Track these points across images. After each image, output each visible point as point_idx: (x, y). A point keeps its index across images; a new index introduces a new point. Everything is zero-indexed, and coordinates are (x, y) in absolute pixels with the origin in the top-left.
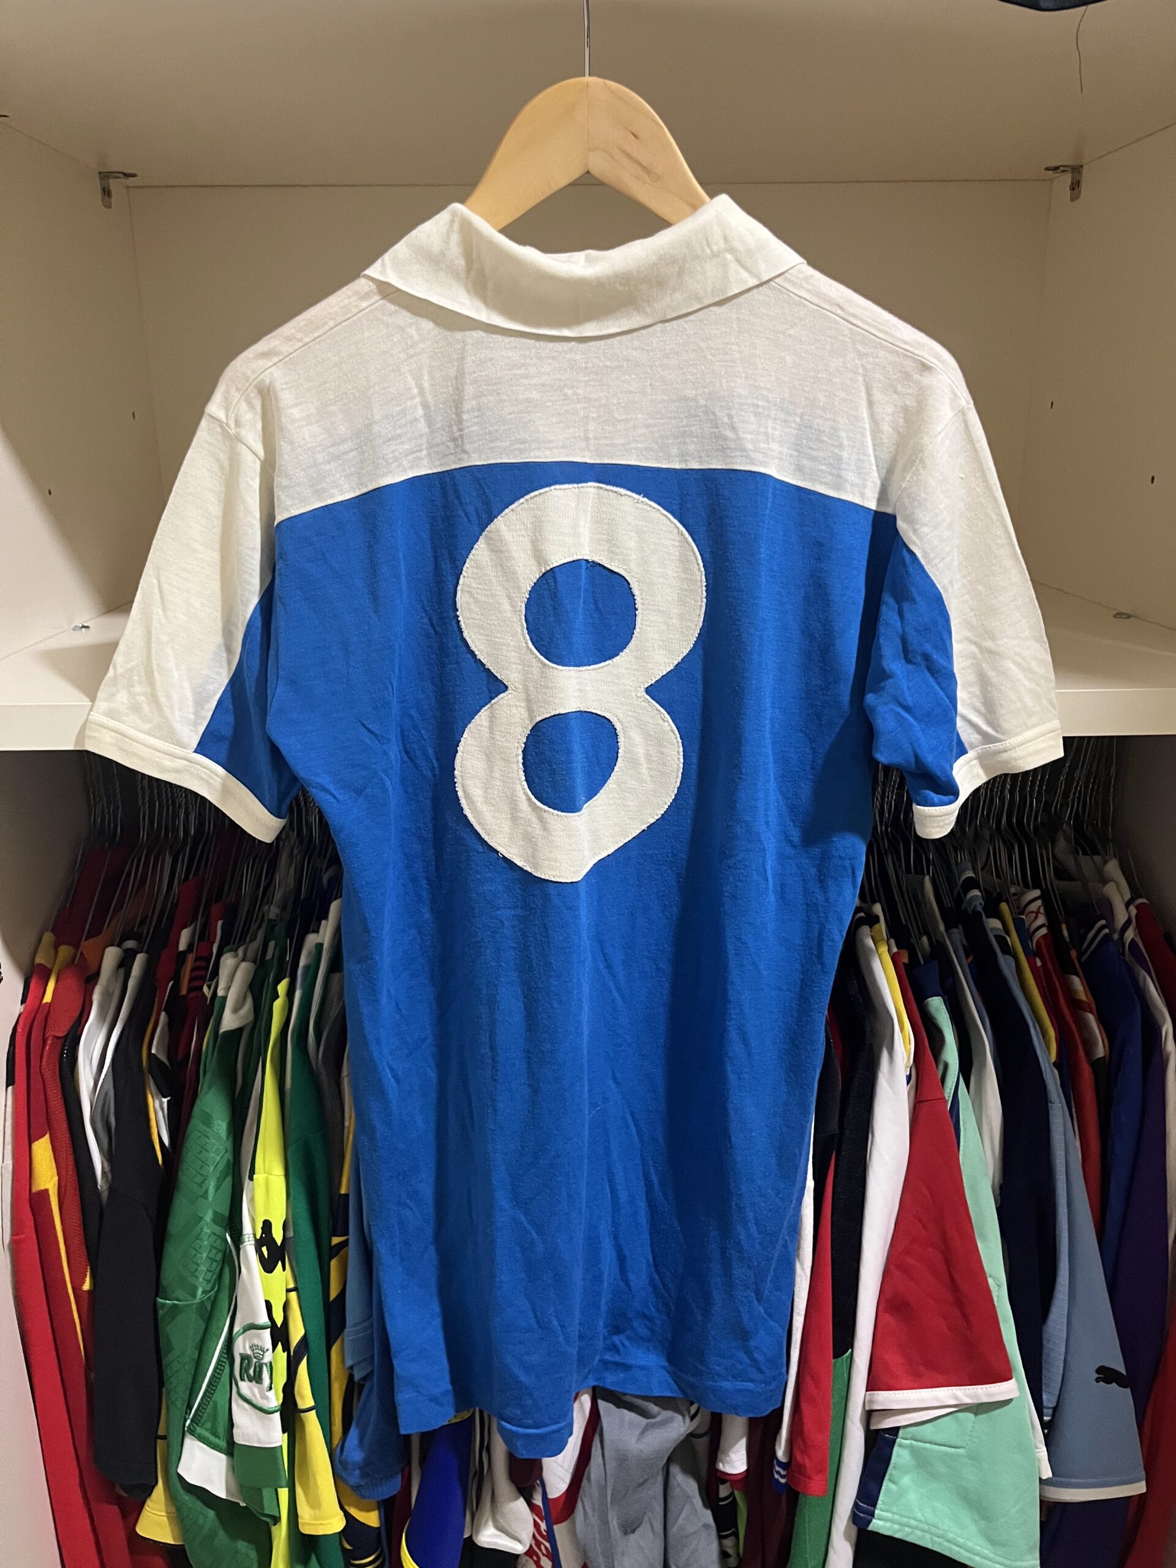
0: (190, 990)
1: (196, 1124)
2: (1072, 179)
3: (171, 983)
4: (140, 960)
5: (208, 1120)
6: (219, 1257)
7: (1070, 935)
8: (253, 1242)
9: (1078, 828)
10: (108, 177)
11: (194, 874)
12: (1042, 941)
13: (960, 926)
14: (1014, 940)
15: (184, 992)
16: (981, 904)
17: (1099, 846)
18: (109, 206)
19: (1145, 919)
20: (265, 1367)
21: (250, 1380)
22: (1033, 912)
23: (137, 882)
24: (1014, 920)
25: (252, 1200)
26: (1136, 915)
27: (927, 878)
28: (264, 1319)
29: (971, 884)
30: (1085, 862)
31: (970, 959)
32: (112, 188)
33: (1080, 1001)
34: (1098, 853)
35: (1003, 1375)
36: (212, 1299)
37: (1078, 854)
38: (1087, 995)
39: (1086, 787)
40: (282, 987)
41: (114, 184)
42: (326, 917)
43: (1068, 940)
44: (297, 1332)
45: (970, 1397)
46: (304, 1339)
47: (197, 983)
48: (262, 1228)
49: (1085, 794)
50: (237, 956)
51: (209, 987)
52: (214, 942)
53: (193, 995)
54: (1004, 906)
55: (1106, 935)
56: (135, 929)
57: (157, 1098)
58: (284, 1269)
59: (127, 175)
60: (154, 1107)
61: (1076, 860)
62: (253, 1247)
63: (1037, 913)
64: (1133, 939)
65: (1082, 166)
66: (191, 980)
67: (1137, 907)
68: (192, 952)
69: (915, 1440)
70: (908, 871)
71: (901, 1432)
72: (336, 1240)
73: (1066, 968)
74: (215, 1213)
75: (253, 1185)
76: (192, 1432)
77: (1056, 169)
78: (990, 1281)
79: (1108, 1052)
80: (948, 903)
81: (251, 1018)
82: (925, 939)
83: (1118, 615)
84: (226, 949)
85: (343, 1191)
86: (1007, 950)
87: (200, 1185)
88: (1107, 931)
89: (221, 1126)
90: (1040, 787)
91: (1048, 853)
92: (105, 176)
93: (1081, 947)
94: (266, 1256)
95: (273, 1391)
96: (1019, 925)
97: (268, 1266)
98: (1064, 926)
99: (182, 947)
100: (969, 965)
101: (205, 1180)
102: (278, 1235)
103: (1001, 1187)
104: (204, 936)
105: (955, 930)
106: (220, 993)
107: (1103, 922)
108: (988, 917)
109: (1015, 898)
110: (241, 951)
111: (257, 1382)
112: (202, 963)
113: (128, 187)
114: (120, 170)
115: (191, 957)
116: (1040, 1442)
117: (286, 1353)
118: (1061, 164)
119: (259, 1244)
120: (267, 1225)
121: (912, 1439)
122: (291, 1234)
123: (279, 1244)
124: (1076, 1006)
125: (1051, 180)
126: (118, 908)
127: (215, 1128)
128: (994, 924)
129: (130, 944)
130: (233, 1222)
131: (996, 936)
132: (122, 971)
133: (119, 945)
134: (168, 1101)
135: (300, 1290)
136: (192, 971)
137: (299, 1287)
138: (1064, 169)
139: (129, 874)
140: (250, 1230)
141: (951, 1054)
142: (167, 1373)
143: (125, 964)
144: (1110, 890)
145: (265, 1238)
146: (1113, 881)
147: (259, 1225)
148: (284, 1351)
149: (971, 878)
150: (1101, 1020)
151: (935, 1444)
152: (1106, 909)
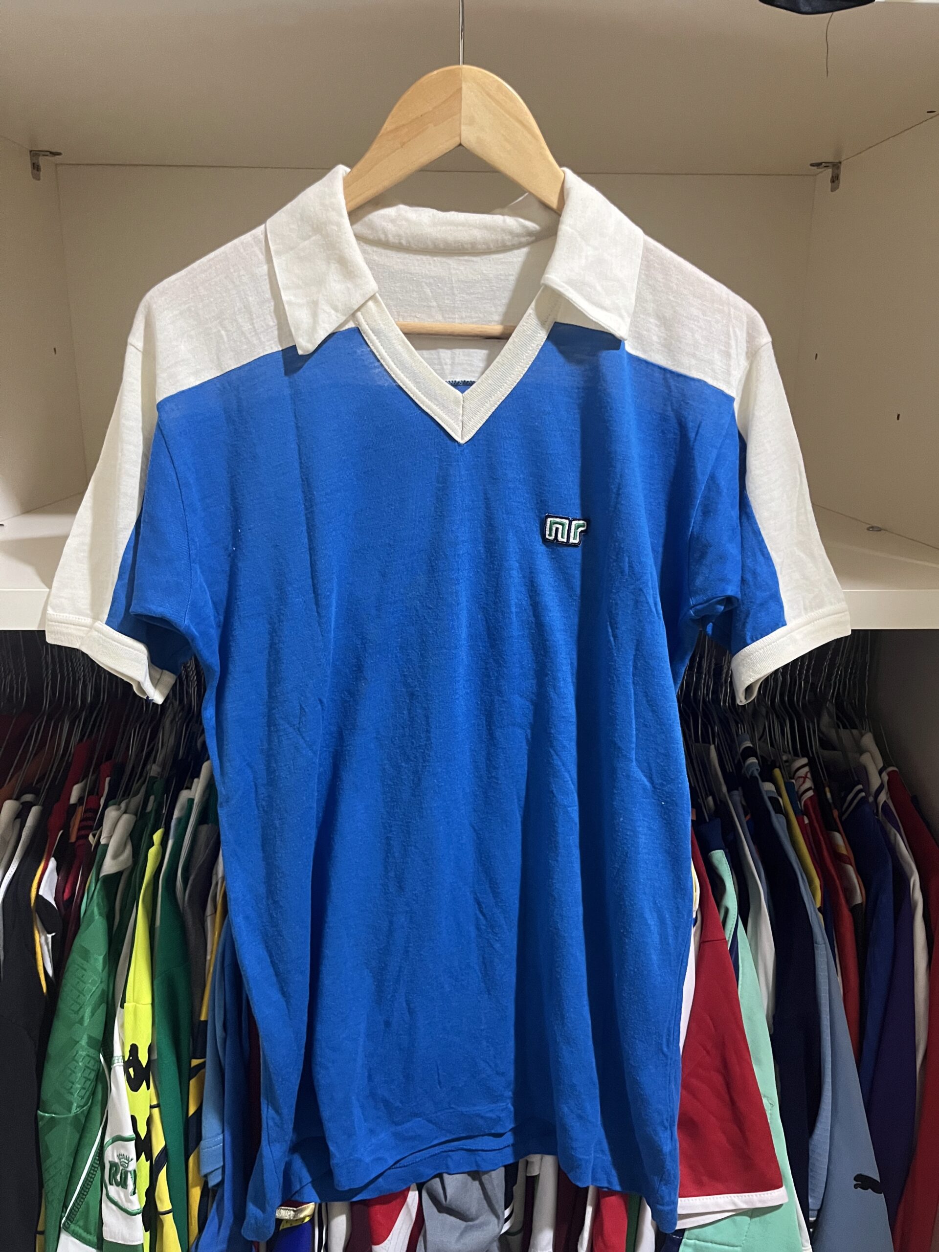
0: (78, 838)
1: (75, 957)
2: (833, 172)
3: (61, 832)
4: (34, 811)
5: (86, 954)
6: (93, 1076)
7: (832, 796)
8: (122, 1064)
9: (839, 706)
10: (37, 155)
11: (88, 738)
12: (809, 803)
13: (740, 788)
14: (785, 801)
15: (73, 839)
16: (757, 770)
17: (857, 722)
18: (37, 178)
19: (894, 785)
20: (129, 1174)
21: (118, 1185)
22: (801, 777)
23: (37, 745)
24: (785, 783)
25: (122, 1026)
26: (888, 782)
27: (712, 747)
28: (129, 1132)
29: (749, 752)
30: (844, 734)
31: (748, 817)
32: (41, 165)
33: (843, 854)
34: (855, 727)
35: (775, 1183)
36: (86, 1112)
37: (839, 727)
38: (847, 850)
39: (846, 671)
40: (157, 837)
41: (42, 161)
42: (198, 776)
43: (831, 801)
44: (158, 1144)
45: (746, 1202)
46: (165, 1151)
47: (83, 832)
48: (130, 1051)
49: (845, 676)
50: (119, 809)
51: (94, 836)
52: (102, 796)
53: (81, 842)
54: (777, 772)
55: (863, 798)
56: (34, 785)
57: (43, 934)
58: (148, 1088)
59: (54, 154)
60: (40, 941)
61: (837, 733)
62: (122, 1068)
63: (805, 777)
64: (885, 801)
65: (840, 163)
66: (79, 830)
67: (889, 774)
68: (82, 804)
69: (699, 1240)
70: (697, 741)
71: (686, 1233)
72: (195, 1062)
73: (829, 826)
74: (90, 1038)
75: (123, 1012)
76: (67, 1229)
77: (818, 165)
78: (765, 1101)
79: (864, 901)
80: (729, 769)
81: (130, 863)
82: (710, 799)
83: (872, 528)
84: (110, 802)
85: (203, 1018)
86: (779, 809)
87: (77, 1012)
88: (863, 794)
89: (98, 960)
90: (807, 671)
91: (814, 727)
92: (35, 154)
93: (842, 807)
94: (133, 1077)
95: (136, 1195)
96: (790, 787)
97: (134, 1085)
98: (827, 789)
99: (73, 799)
100: (747, 822)
101: (81, 1007)
102: (143, 1058)
103: (774, 1017)
104: (94, 791)
105: (735, 793)
106: (103, 841)
107: (860, 787)
108: (763, 781)
109: (787, 764)
110: (123, 805)
111: (123, 1187)
112: (89, 815)
113: (56, 165)
114: (47, 149)
115: (80, 810)
116: (807, 1241)
117: (149, 1162)
118: (823, 161)
119: (127, 1065)
120: (134, 1049)
121: (696, 1239)
122: (155, 1056)
123: (144, 1066)
124: (837, 857)
125: (815, 175)
126: (19, 767)
127: (92, 961)
128: (768, 787)
129: (28, 797)
130: (106, 1045)
131: (770, 798)
132: (18, 821)
133: (17, 799)
134: (52, 937)
135: (161, 1106)
136: (81, 821)
137: (161, 1104)
138: (827, 165)
139: (31, 736)
140: (120, 1052)
141: (731, 900)
142: (46, 1176)
143: (21, 816)
144: (866, 759)
145: (132, 1060)
146: (869, 751)
147: (128, 1049)
148: (147, 1161)
149: (749, 747)
150: (859, 871)
151: (716, 1243)
152: (862, 775)
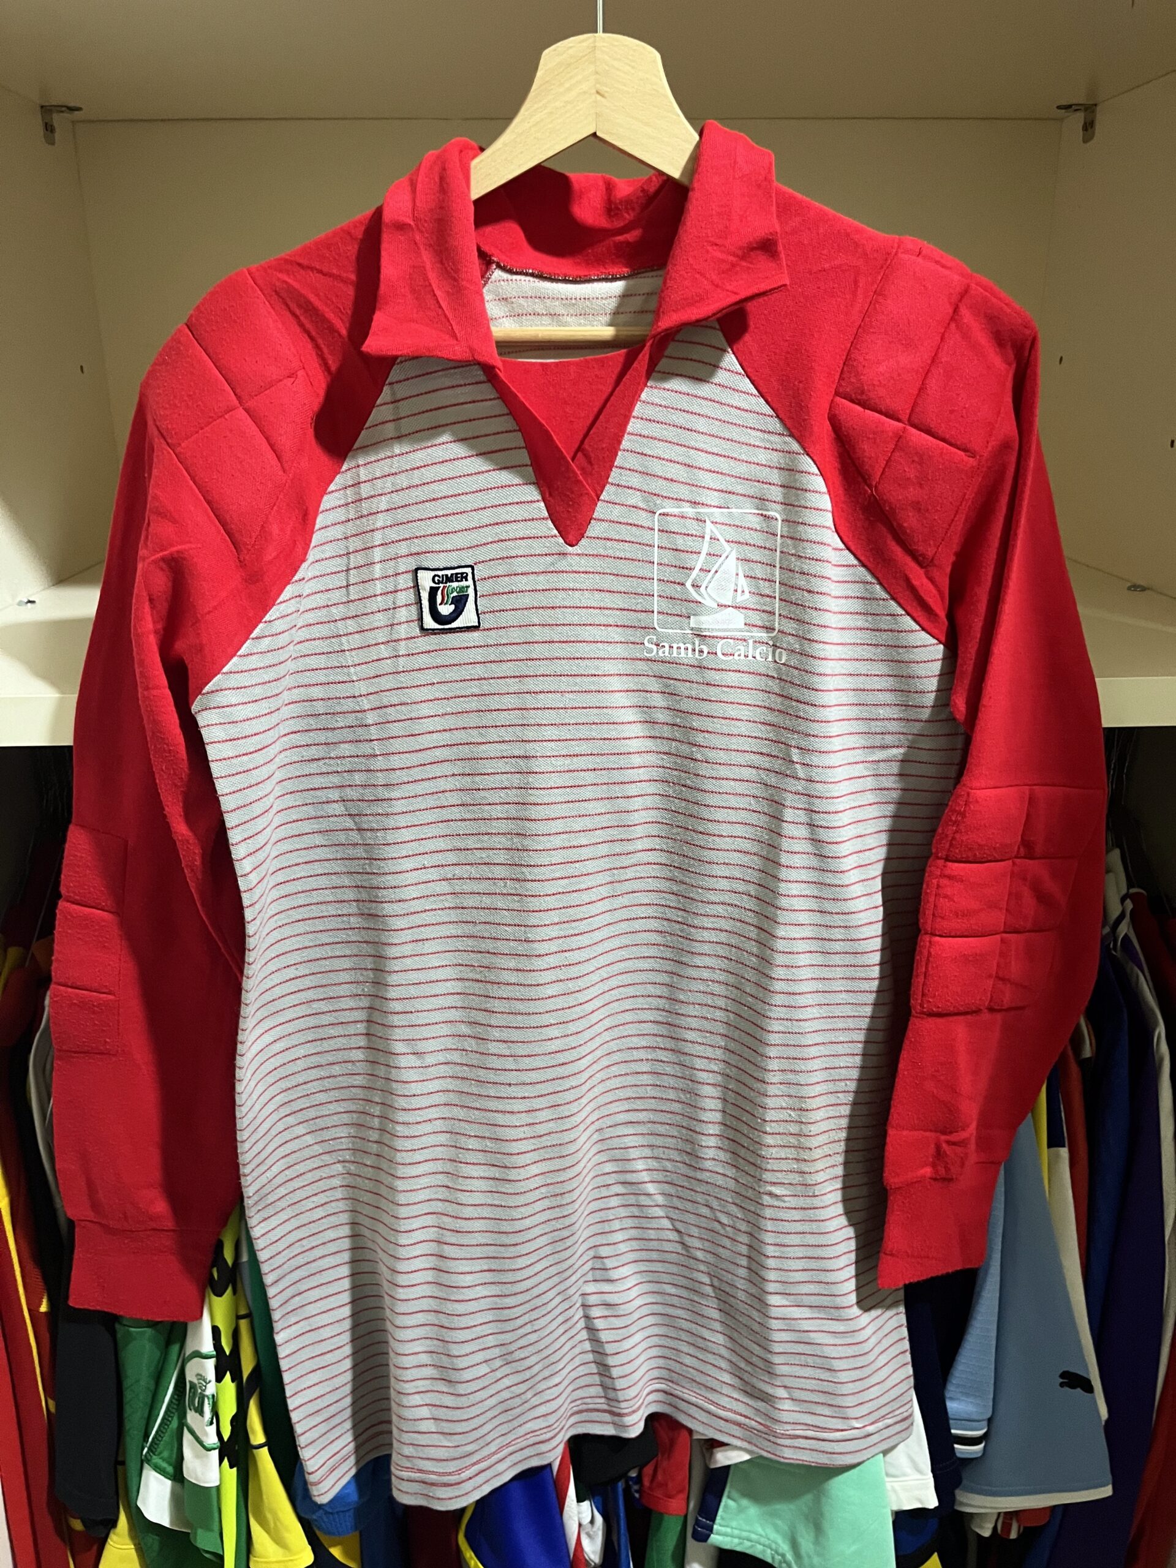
2: (1085, 118)
10: (51, 111)
18: (51, 142)
19: (1139, 914)
26: (1132, 910)
32: (56, 124)
41: (57, 119)
59: (72, 109)
64: (1126, 934)
65: (1095, 105)
67: (1134, 899)
76: (148, 1461)
77: (1068, 107)
79: (1095, 1054)
92: (47, 110)
113: (74, 122)
114: (63, 104)
117: (234, 1385)
118: (1074, 101)
125: (1062, 120)
138: (1076, 107)
144: (1106, 881)
146: (1112, 874)
148: (232, 1382)
